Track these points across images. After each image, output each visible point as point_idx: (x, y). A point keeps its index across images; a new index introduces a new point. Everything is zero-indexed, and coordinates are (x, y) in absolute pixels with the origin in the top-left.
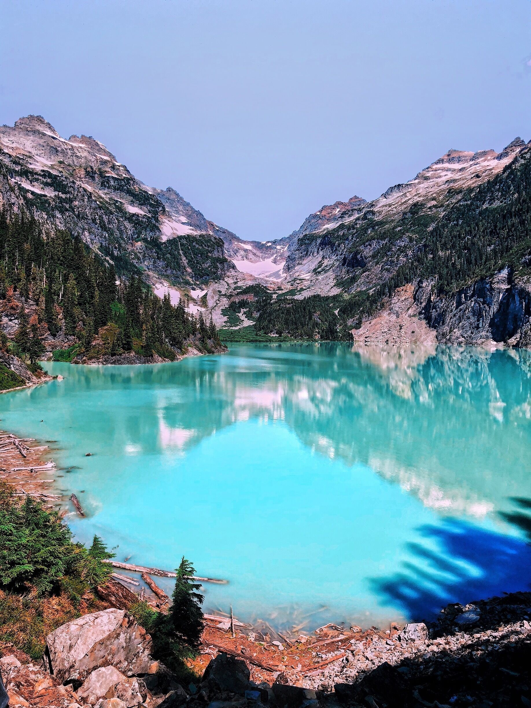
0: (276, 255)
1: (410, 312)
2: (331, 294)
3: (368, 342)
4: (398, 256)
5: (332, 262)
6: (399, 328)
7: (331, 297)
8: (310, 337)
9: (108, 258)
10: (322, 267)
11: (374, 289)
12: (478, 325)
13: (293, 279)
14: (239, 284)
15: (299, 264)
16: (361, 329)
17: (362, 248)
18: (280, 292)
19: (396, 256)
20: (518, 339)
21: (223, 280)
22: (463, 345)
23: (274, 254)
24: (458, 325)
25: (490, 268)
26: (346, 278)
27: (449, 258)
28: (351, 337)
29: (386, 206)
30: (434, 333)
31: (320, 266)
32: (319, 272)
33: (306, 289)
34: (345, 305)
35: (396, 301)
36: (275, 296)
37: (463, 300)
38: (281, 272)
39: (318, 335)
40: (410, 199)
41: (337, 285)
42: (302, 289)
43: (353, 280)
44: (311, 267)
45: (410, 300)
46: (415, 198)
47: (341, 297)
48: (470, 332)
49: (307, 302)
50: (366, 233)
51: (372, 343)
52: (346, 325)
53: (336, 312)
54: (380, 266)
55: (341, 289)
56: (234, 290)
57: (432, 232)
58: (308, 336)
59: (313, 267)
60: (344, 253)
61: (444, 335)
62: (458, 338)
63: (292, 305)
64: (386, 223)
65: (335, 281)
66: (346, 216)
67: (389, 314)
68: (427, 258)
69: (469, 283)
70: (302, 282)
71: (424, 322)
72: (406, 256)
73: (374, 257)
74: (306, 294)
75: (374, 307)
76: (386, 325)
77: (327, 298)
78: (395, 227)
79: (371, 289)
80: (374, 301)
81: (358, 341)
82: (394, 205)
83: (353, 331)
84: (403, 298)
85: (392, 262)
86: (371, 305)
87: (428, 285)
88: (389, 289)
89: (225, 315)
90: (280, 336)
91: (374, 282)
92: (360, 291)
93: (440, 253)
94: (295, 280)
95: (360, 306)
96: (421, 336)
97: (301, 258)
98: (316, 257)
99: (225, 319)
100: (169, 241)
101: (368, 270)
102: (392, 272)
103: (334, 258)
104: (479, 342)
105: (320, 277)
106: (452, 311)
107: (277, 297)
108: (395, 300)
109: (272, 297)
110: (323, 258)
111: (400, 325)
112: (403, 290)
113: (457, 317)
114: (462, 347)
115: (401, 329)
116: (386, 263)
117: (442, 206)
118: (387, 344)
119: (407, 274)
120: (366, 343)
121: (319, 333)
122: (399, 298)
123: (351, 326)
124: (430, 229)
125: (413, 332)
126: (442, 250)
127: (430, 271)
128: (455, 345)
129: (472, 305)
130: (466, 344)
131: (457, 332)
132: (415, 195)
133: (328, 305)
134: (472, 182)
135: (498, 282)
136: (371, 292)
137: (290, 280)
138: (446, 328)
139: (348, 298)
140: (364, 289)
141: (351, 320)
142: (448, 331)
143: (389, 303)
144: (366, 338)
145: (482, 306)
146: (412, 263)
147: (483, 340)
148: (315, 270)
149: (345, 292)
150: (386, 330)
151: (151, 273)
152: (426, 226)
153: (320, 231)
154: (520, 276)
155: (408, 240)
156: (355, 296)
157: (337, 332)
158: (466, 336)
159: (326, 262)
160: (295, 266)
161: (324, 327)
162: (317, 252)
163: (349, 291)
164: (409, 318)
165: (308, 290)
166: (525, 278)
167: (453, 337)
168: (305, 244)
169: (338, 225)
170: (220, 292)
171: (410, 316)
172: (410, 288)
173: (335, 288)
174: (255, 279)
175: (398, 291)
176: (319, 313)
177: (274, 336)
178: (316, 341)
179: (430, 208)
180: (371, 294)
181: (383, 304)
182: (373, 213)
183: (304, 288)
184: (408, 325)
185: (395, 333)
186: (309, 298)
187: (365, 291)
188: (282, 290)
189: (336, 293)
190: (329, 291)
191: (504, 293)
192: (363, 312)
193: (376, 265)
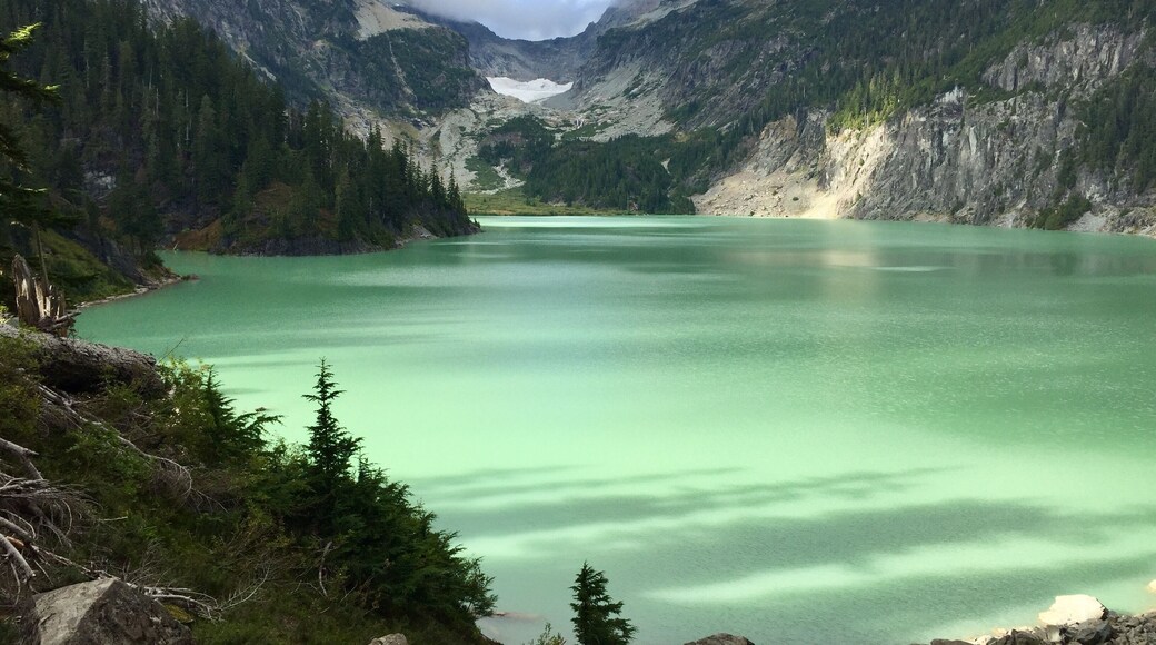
1: (791, 164)
2: (656, 133)
4: (771, 68)
5: (656, 78)
6: (771, 191)
7: (656, 138)
8: (621, 206)
9: (264, 69)
10: (640, 86)
11: (729, 124)
12: (906, 186)
13: (589, 105)
14: (497, 115)
15: (598, 81)
16: (706, 194)
17: (709, 53)
18: (568, 129)
19: (767, 67)
20: (974, 211)
21: (469, 107)
22: (880, 220)
23: (557, 63)
24: (872, 186)
25: (927, 90)
26: (681, 105)
28: (691, 207)
30: (832, 200)
31: (635, 85)
32: (635, 95)
33: (611, 125)
34: (680, 153)
35: (768, 145)
36: (558, 136)
39: (634, 204)
41: (667, 117)
42: (605, 125)
43: (694, 108)
44: (620, 87)
45: (790, 143)
47: (674, 138)
48: (892, 198)
49: (615, 148)
50: (715, 27)
52: (682, 187)
53: (665, 164)
54: (736, 87)
55: (672, 125)
56: (488, 125)
57: (828, 27)
58: (616, 205)
59: (623, 86)
60: (678, 62)
61: (847, 204)
62: (871, 209)
63: (588, 151)
65: (662, 111)
67: (756, 168)
68: (820, 72)
69: (892, 114)
70: (605, 112)
71: (814, 181)
72: (783, 67)
73: (728, 69)
74: (612, 133)
75: (730, 155)
76: (750, 187)
77: (651, 140)
78: (764, 20)
79: (723, 124)
80: (730, 146)
81: (703, 214)
83: (695, 198)
84: (779, 141)
85: (760, 78)
86: (725, 153)
87: (821, 118)
88: (755, 125)
89: (471, 170)
90: (569, 205)
91: (729, 112)
92: (705, 129)
93: (842, 63)
94: (592, 108)
95: (705, 153)
96: (808, 206)
97: (602, 70)
98: (630, 69)
99: (473, 175)
100: (373, 39)
101: (719, 92)
102: (759, 95)
103: (660, 70)
104: (908, 215)
105: (637, 104)
106: (861, 164)
107: (562, 137)
108: (765, 144)
109: (553, 137)
110: (641, 71)
111: (773, 188)
112: (778, 126)
115: (775, 193)
116: (750, 79)
119: (786, 99)
121: (636, 200)
122: (772, 139)
123: (690, 188)
124: (826, 21)
125: (795, 199)
126: (845, 58)
127: (825, 95)
128: (868, 220)
130: (885, 219)
131: (870, 199)
133: (651, 152)
135: (940, 114)
136: (724, 129)
137: (584, 109)
138: (851, 193)
139: (685, 140)
140: (712, 125)
141: (690, 178)
143: (755, 149)
144: (716, 208)
145: (912, 155)
146: (794, 81)
147: (914, 212)
148: (627, 91)
149: (680, 129)
150: (749, 196)
151: (340, 95)
152: (819, 16)
153: (636, 23)
154: (979, 102)
155: (787, 40)
156: (696, 138)
157: (667, 199)
159: (647, 78)
160: (592, 84)
161: (645, 190)
162: (632, 60)
163: (687, 128)
164: (787, 175)
165: (616, 125)
166: (987, 107)
168: (610, 46)
169: (667, 13)
170: (463, 128)
171: (790, 172)
172: (790, 122)
173: (662, 122)
174: (524, 106)
175: (770, 129)
176: (634, 165)
177: (559, 204)
178: (630, 214)
180: (723, 133)
181: (745, 152)
183: (609, 121)
184: (787, 186)
185: (765, 201)
186: (618, 140)
187: (715, 128)
188: (571, 125)
189: (663, 132)
190: (652, 128)
191: (951, 132)
192: (712, 164)
193: (733, 83)
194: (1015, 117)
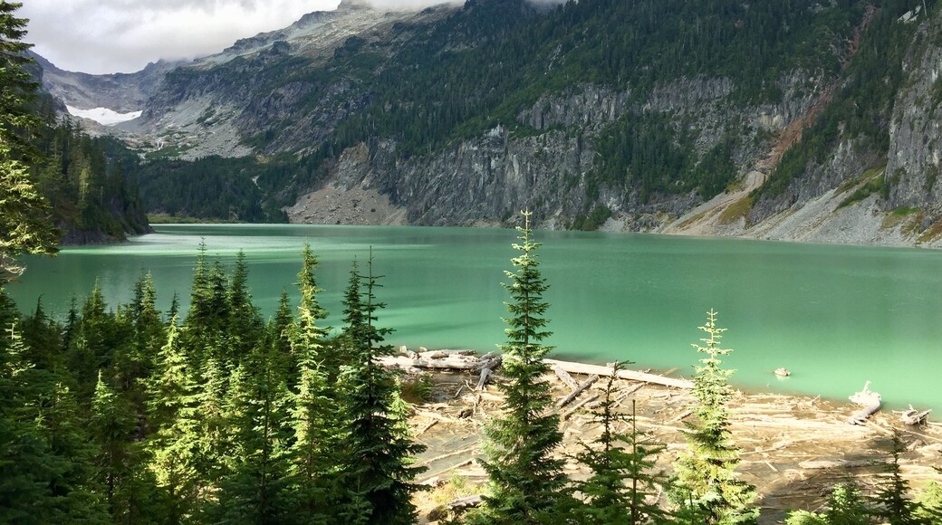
1: (366, 182)
2: (236, 155)
4: (336, 106)
5: (228, 110)
6: (352, 204)
7: (237, 159)
8: (223, 217)
10: (213, 116)
11: (303, 150)
12: (465, 199)
13: (165, 131)
15: (169, 110)
16: (296, 206)
17: (281, 91)
18: (150, 150)
19: (333, 105)
24: (436, 200)
25: (476, 126)
26: (257, 133)
28: (284, 217)
29: (304, 38)
30: (404, 211)
31: (209, 115)
32: (210, 124)
33: (191, 148)
34: (265, 172)
35: (346, 166)
36: (141, 156)
37: (443, 166)
40: (336, 32)
41: (246, 141)
42: (186, 147)
43: (270, 136)
44: (193, 116)
45: (364, 166)
46: (345, 31)
47: (254, 160)
48: (453, 209)
50: (282, 72)
52: (273, 200)
53: (254, 181)
54: (308, 119)
57: (381, 77)
58: (219, 215)
59: (196, 115)
60: (248, 98)
61: (418, 214)
62: (438, 218)
63: (180, 168)
64: (310, 61)
65: (238, 138)
66: (243, 47)
67: (336, 185)
68: (383, 109)
69: (449, 144)
70: (184, 137)
71: (386, 196)
72: (347, 106)
73: (297, 106)
74: (196, 154)
75: (314, 174)
76: (333, 201)
77: (234, 161)
78: (327, 68)
79: (299, 150)
80: (314, 166)
81: (296, 223)
82: (316, 37)
83: (287, 209)
84: (355, 163)
85: (327, 114)
86: (309, 172)
87: (389, 145)
88: (334, 150)
91: (304, 140)
92: (282, 153)
93: (402, 104)
94: (170, 133)
95: (291, 173)
96: (385, 216)
97: (172, 101)
98: (200, 102)
101: (292, 124)
102: (329, 127)
103: (231, 104)
104: (467, 222)
105: (213, 130)
106: (427, 182)
107: (147, 157)
108: (343, 165)
109: (137, 156)
110: (212, 104)
111: (354, 201)
112: (354, 151)
113: (435, 188)
115: (355, 206)
116: (319, 114)
117: (388, 44)
118: (339, 225)
119: (359, 130)
121: (235, 211)
122: (349, 162)
123: (281, 201)
124: (378, 72)
125: (373, 211)
126: (403, 100)
127: (392, 128)
129: (455, 173)
131: (436, 210)
132: (344, 28)
133: (237, 171)
134: (423, 17)
135: (488, 144)
136: (300, 154)
137: (161, 133)
138: (420, 205)
139: (265, 162)
140: (288, 150)
141: (279, 192)
142: (423, 209)
143: (335, 169)
144: (306, 218)
145: (468, 175)
146: (365, 115)
147: (473, 220)
148: (200, 120)
149: (259, 153)
150: (334, 208)
152: (372, 68)
153: (203, 64)
154: (518, 137)
155: (349, 85)
156: (276, 160)
157: (261, 210)
158: (448, 215)
159: (219, 110)
160: (163, 113)
162: (201, 95)
163: (266, 152)
164: (364, 191)
165: (196, 148)
166: (524, 140)
167: (432, 217)
168: (180, 82)
169: (232, 58)
171: (366, 189)
172: (364, 149)
173: (240, 146)
175: (348, 153)
179: (372, 45)
180: (301, 157)
181: (327, 171)
182: (286, 46)
183: (189, 144)
184: (364, 200)
185: (349, 211)
186: (204, 160)
187: (291, 153)
188: (153, 147)
189: (243, 154)
190: (232, 151)
191: (497, 158)
192: (298, 181)
193: (304, 116)
194: (546, 148)
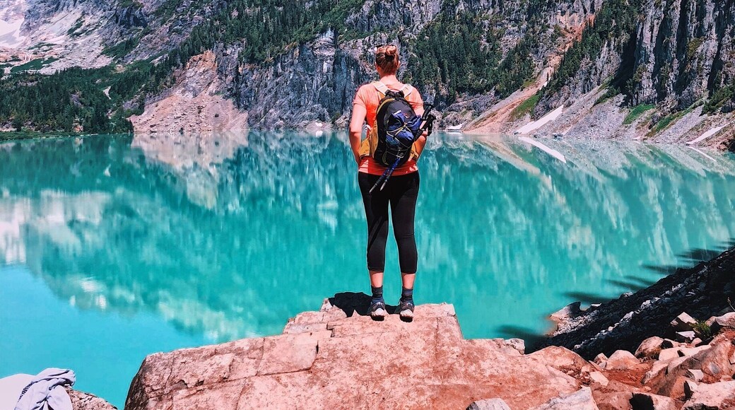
0: (7, 8)
1: (212, 88)
2: (98, 65)
3: (155, 132)
4: (192, 12)
5: (96, 20)
6: (197, 111)
7: (97, 70)
8: (68, 129)
10: (82, 27)
11: (160, 58)
12: (300, 102)
13: (36, 43)
15: (45, 22)
16: (143, 115)
18: (17, 64)
19: (189, 13)
20: (348, 119)
22: (281, 129)
23: (6, 7)
24: (274, 103)
25: (310, 30)
26: (119, 42)
27: (259, 18)
28: (129, 126)
30: (245, 115)
31: (79, 26)
32: (78, 35)
33: (57, 59)
34: (119, 82)
35: (193, 74)
36: (7, 70)
37: (280, 71)
38: (16, 35)
39: (80, 127)
41: (106, 52)
42: (51, 60)
43: (130, 45)
44: (64, 27)
45: (210, 72)
47: (114, 69)
48: (289, 112)
49: (61, 79)
51: (161, 134)
52: (122, 110)
53: (106, 91)
54: (166, 27)
55: (112, 59)
58: (64, 128)
59: (68, 26)
60: (115, 8)
61: (257, 118)
62: (275, 121)
63: (36, 82)
65: (102, 48)
67: (183, 92)
68: (230, 16)
69: (286, 49)
70: (51, 49)
71: (230, 101)
72: (203, 13)
73: (158, 13)
74: (58, 66)
75: (162, 83)
76: (179, 107)
77: (94, 71)
79: (155, 58)
80: (162, 75)
81: (141, 132)
83: (132, 119)
84: (201, 70)
85: (184, 21)
86: (158, 81)
87: (234, 51)
88: (181, 58)
90: (19, 130)
91: (160, 48)
92: (140, 62)
93: (247, 10)
94: (40, 46)
95: (141, 82)
96: (227, 121)
97: (48, 13)
98: (72, 12)
101: (152, 32)
102: (184, 34)
103: (100, 14)
104: (302, 124)
105: (80, 41)
106: (266, 86)
107: (11, 71)
108: (190, 73)
109: (3, 71)
110: (83, 14)
111: (199, 108)
112: (200, 59)
113: (273, 93)
114: (280, 132)
115: (200, 112)
116: (175, 22)
118: (182, 133)
119: (206, 38)
120: (152, 135)
121: (80, 123)
122: (196, 69)
123: (129, 110)
125: (217, 116)
126: (250, 6)
127: (238, 33)
128: (272, 130)
129: (291, 77)
130: (286, 128)
131: (274, 113)
133: (93, 82)
135: (320, 48)
136: (156, 62)
137: (32, 46)
138: (260, 109)
139: (123, 71)
140: (146, 58)
141: (128, 102)
142: (262, 113)
143: (183, 77)
144: (152, 126)
145: (303, 78)
146: (212, 23)
147: (306, 122)
148: (71, 31)
149: (119, 62)
150: (179, 115)
154: (346, 39)
156: (133, 68)
157: (109, 121)
158: (284, 117)
159: (88, 20)
160: (38, 25)
161: (89, 114)
162: (74, 5)
163: (125, 61)
164: (210, 97)
165: (61, 59)
166: (352, 42)
167: (269, 120)
171: (211, 94)
172: (210, 55)
173: (102, 56)
175: (194, 61)
176: (79, 93)
177: (9, 130)
178: (76, 135)
180: (156, 65)
181: (174, 79)
183: (55, 57)
184: (209, 106)
185: (192, 119)
186: (64, 72)
187: (148, 61)
188: (20, 60)
189: (104, 65)
190: (94, 61)
191: (329, 61)
192: (146, 90)
193: (161, 25)
194: (370, 50)
